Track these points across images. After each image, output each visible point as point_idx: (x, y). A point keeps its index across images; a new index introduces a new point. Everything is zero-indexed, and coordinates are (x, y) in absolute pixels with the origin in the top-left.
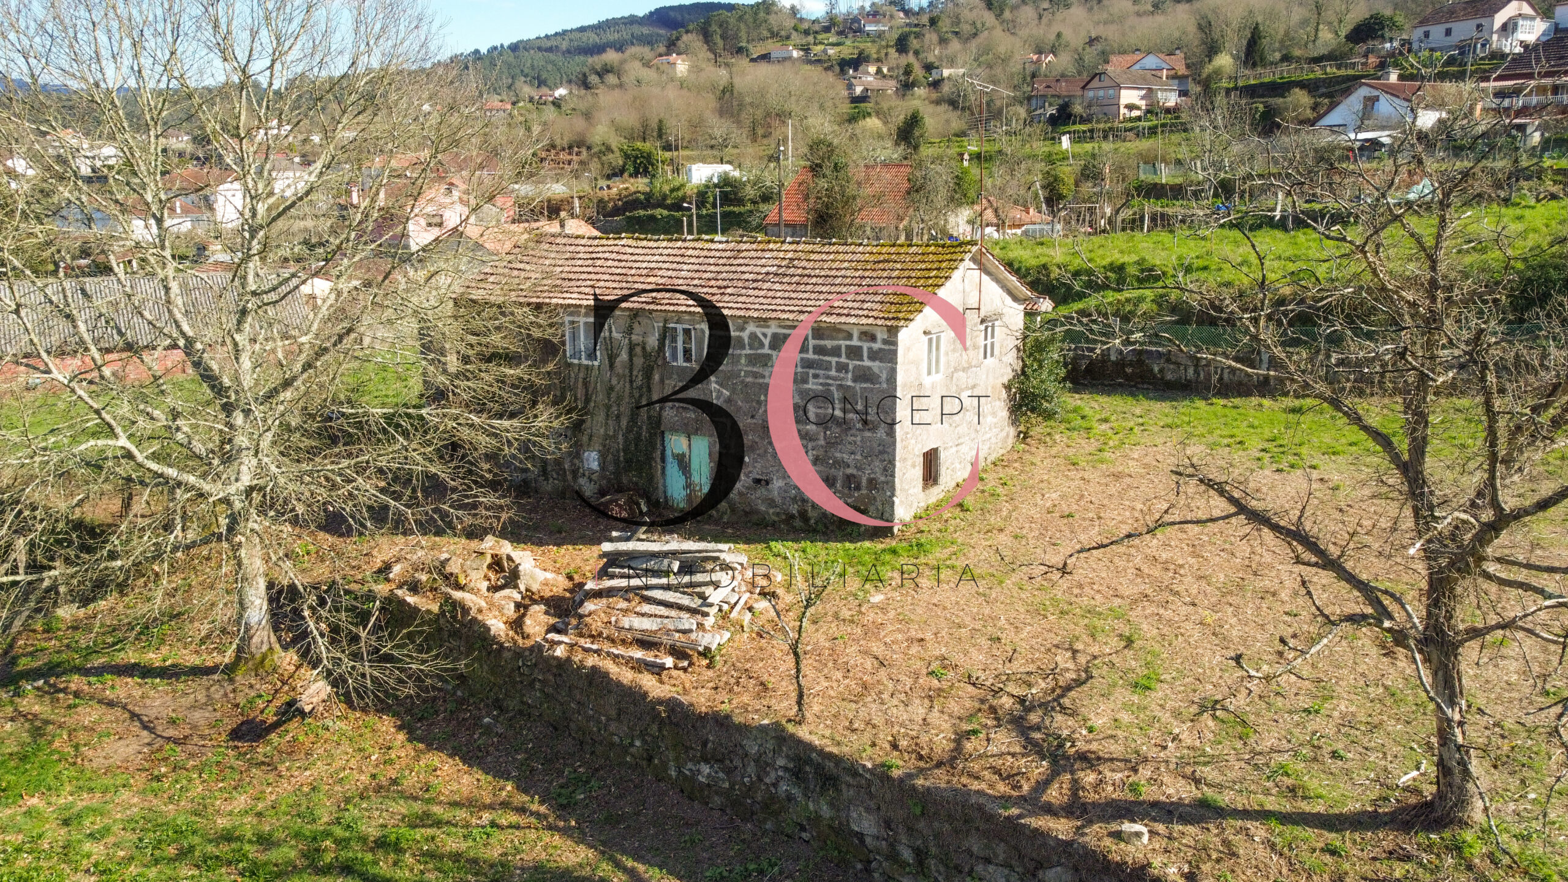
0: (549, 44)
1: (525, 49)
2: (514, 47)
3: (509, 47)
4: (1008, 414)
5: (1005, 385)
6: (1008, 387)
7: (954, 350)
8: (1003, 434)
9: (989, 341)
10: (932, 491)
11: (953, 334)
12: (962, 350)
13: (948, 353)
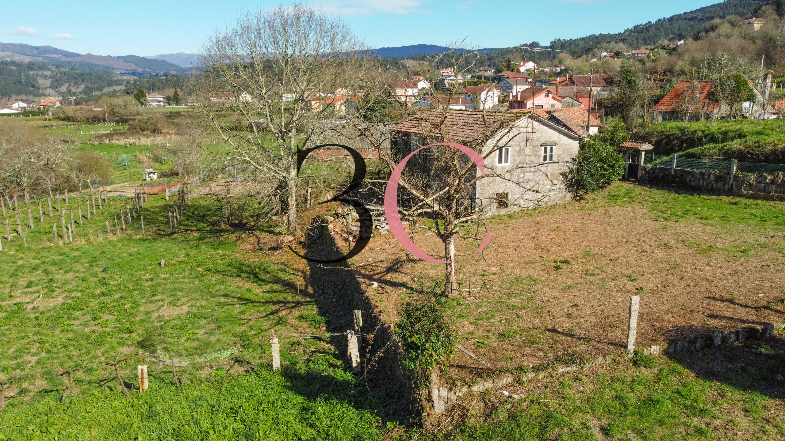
0: (691, 16)
1: (677, 20)
2: (671, 19)
3: (668, 19)
4: (565, 187)
5: (561, 174)
6: (564, 175)
7: (519, 155)
8: (560, 195)
9: (548, 154)
10: (502, 209)
11: (518, 148)
12: (526, 155)
13: (514, 156)
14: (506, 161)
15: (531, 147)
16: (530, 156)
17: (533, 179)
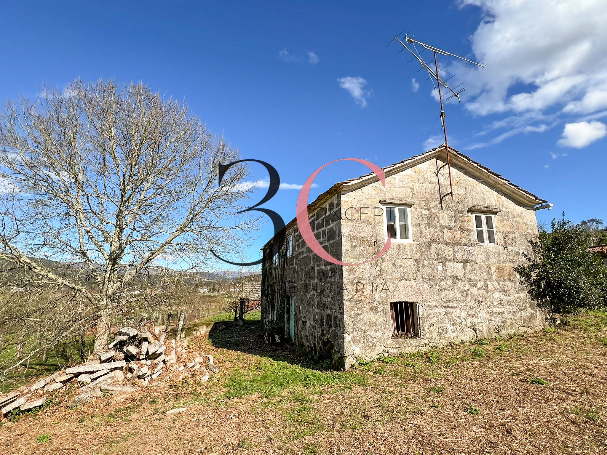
4: (529, 296)
5: (516, 270)
6: (522, 271)
7: (429, 225)
8: (523, 313)
9: (485, 229)
10: (407, 340)
11: (426, 212)
12: (442, 227)
13: (419, 225)
14: (405, 234)
15: (450, 213)
16: (451, 228)
17: (464, 275)
